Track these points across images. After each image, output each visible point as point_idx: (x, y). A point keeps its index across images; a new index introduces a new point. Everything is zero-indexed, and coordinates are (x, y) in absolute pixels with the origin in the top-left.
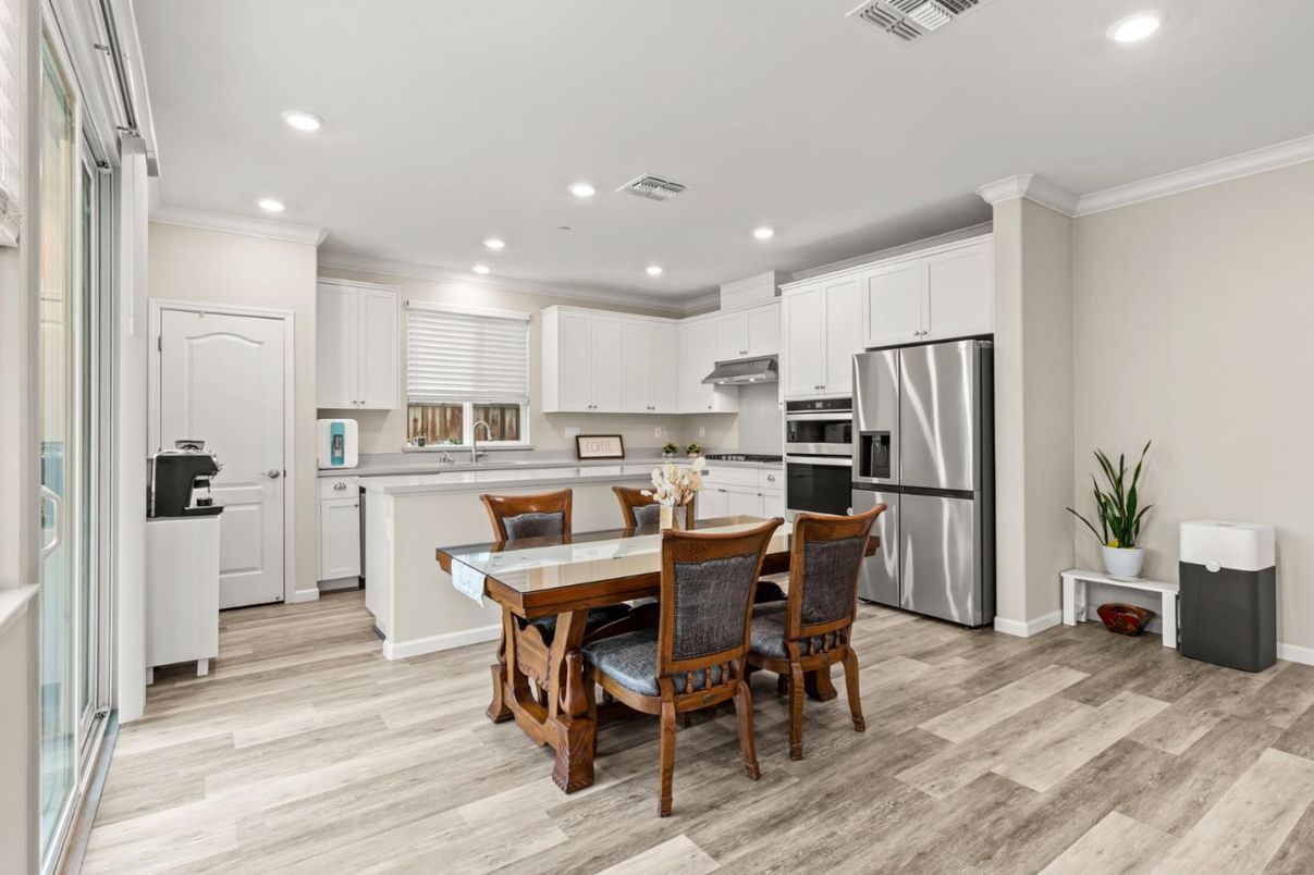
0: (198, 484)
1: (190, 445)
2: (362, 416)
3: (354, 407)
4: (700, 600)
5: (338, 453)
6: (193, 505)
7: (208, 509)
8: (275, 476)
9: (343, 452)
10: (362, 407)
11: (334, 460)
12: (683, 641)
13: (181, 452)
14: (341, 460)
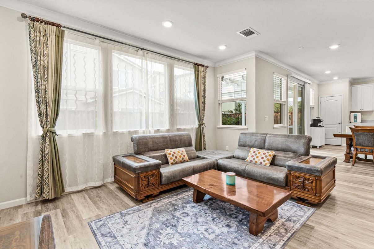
0: (319, 123)
1: (318, 117)
2: (362, 112)
3: (360, 110)
4: (359, 138)
5: (355, 120)
6: (318, 126)
7: (320, 126)
8: (340, 123)
9: (357, 120)
10: (363, 110)
11: (354, 121)
12: (357, 143)
13: (317, 119)
14: (356, 121)
